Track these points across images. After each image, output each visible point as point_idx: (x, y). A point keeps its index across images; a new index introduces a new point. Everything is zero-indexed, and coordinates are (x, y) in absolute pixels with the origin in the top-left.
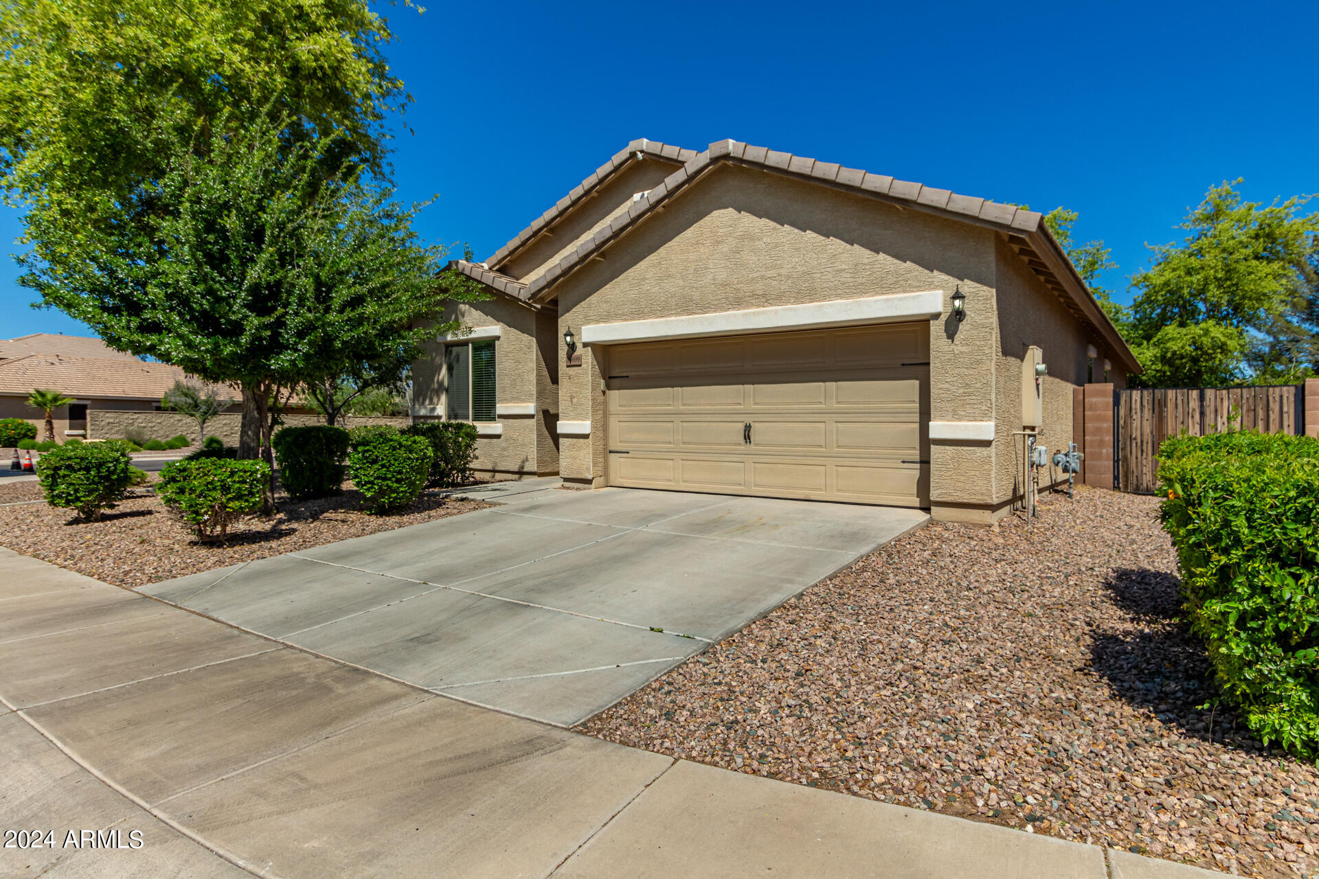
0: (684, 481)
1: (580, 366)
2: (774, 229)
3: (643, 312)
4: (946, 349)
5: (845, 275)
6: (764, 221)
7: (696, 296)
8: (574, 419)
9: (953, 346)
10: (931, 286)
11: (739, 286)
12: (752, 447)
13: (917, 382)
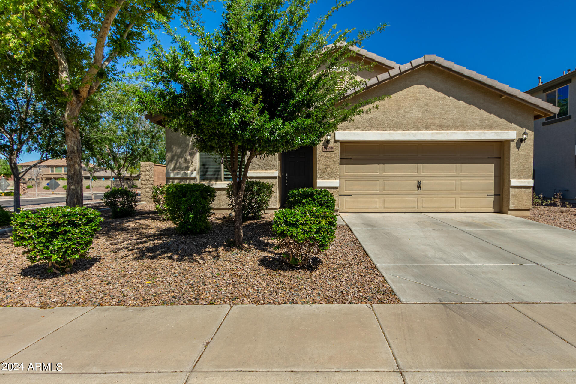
0: (385, 208)
1: (333, 152)
2: (445, 98)
3: (374, 127)
4: (516, 153)
5: (477, 121)
6: (440, 94)
7: (405, 122)
8: (328, 179)
9: (519, 152)
10: (511, 129)
11: (428, 120)
12: (422, 191)
13: (493, 165)
